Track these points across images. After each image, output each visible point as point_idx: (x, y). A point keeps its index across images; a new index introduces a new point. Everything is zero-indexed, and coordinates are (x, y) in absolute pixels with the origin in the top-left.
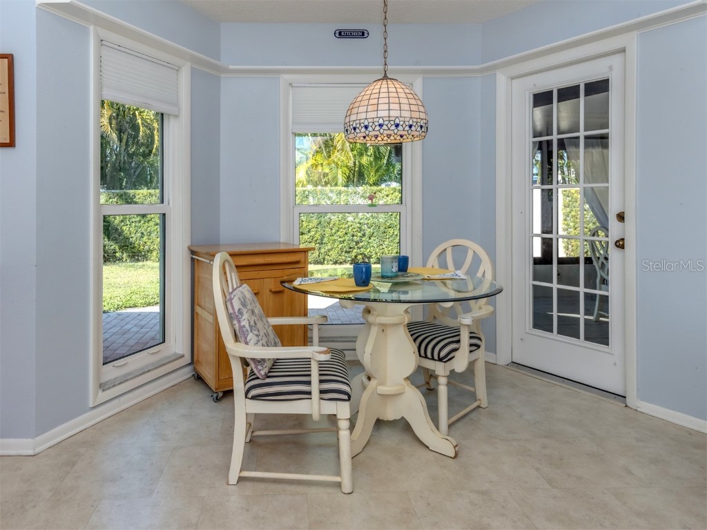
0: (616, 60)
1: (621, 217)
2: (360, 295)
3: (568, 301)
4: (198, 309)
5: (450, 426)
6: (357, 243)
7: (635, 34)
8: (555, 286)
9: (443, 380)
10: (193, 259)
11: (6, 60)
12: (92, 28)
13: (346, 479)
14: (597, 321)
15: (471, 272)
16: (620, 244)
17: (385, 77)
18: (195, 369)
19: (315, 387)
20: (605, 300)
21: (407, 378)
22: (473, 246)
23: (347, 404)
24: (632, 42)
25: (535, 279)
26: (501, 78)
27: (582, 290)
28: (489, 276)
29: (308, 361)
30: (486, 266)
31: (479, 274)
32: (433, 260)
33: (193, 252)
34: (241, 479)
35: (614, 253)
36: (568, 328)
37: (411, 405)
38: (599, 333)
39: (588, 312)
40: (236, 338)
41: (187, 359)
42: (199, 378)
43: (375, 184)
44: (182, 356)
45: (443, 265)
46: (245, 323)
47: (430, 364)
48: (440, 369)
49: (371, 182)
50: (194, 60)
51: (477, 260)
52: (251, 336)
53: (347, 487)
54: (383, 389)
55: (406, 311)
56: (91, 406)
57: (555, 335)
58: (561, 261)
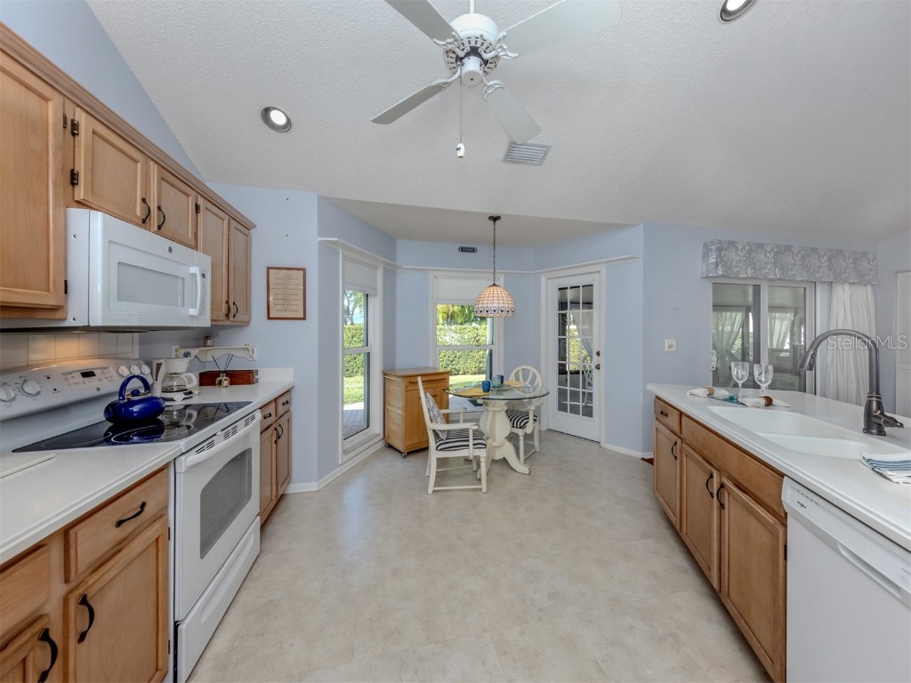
0: (596, 276)
1: (598, 354)
2: (486, 397)
3: (575, 395)
4: (388, 407)
5: (525, 460)
6: (452, 362)
7: (604, 265)
8: (568, 388)
9: (521, 438)
10: (384, 379)
11: (302, 272)
12: (341, 251)
13: (484, 486)
14: (586, 406)
15: (532, 382)
16: (598, 367)
17: (494, 285)
18: (385, 442)
19: (471, 442)
20: (590, 394)
21: (506, 438)
22: (533, 370)
23: (484, 450)
24: (603, 268)
25: (559, 385)
26: (543, 279)
27: (581, 390)
28: (540, 385)
29: (467, 430)
30: (538, 380)
31: (536, 384)
32: (512, 376)
33: (384, 374)
34: (434, 491)
35: (595, 372)
36: (575, 410)
37: (507, 451)
38: (588, 412)
39: (583, 402)
40: (432, 421)
41: (382, 436)
42: (390, 446)
43: (461, 324)
44: (379, 435)
45: (517, 378)
46: (435, 413)
47: (516, 430)
48: (520, 432)
49: (459, 321)
50: (385, 263)
51: (534, 377)
52: (439, 419)
53: (484, 490)
54: (494, 444)
55: (506, 404)
56: (340, 463)
57: (568, 414)
58: (571, 373)
